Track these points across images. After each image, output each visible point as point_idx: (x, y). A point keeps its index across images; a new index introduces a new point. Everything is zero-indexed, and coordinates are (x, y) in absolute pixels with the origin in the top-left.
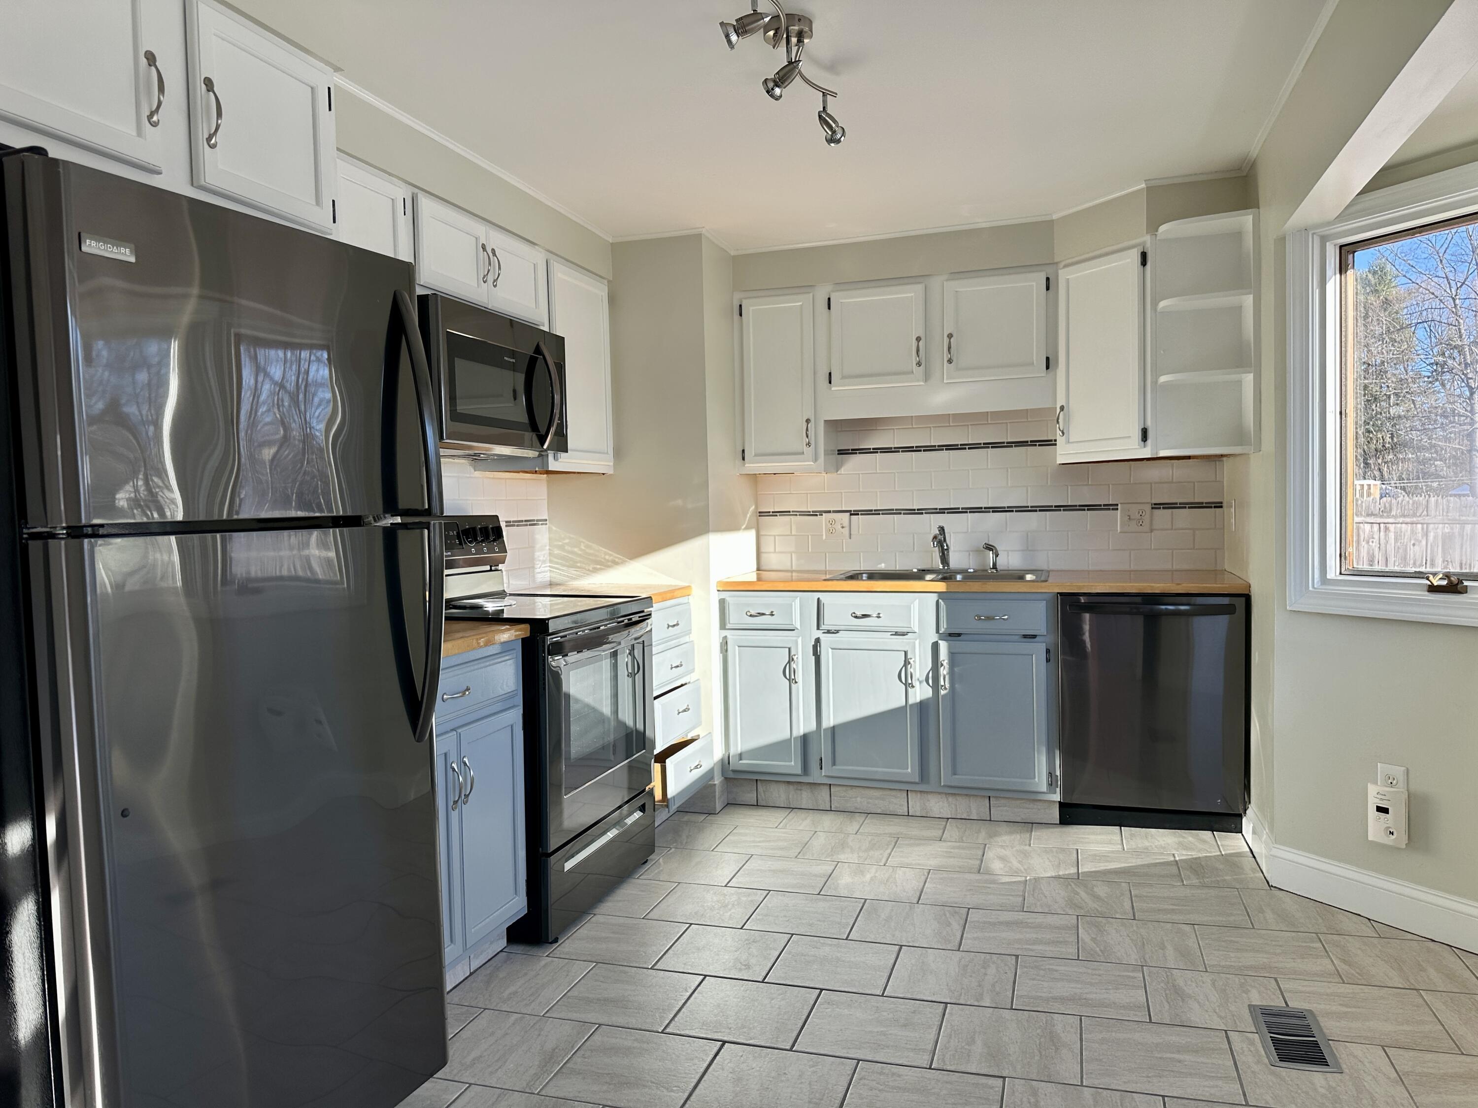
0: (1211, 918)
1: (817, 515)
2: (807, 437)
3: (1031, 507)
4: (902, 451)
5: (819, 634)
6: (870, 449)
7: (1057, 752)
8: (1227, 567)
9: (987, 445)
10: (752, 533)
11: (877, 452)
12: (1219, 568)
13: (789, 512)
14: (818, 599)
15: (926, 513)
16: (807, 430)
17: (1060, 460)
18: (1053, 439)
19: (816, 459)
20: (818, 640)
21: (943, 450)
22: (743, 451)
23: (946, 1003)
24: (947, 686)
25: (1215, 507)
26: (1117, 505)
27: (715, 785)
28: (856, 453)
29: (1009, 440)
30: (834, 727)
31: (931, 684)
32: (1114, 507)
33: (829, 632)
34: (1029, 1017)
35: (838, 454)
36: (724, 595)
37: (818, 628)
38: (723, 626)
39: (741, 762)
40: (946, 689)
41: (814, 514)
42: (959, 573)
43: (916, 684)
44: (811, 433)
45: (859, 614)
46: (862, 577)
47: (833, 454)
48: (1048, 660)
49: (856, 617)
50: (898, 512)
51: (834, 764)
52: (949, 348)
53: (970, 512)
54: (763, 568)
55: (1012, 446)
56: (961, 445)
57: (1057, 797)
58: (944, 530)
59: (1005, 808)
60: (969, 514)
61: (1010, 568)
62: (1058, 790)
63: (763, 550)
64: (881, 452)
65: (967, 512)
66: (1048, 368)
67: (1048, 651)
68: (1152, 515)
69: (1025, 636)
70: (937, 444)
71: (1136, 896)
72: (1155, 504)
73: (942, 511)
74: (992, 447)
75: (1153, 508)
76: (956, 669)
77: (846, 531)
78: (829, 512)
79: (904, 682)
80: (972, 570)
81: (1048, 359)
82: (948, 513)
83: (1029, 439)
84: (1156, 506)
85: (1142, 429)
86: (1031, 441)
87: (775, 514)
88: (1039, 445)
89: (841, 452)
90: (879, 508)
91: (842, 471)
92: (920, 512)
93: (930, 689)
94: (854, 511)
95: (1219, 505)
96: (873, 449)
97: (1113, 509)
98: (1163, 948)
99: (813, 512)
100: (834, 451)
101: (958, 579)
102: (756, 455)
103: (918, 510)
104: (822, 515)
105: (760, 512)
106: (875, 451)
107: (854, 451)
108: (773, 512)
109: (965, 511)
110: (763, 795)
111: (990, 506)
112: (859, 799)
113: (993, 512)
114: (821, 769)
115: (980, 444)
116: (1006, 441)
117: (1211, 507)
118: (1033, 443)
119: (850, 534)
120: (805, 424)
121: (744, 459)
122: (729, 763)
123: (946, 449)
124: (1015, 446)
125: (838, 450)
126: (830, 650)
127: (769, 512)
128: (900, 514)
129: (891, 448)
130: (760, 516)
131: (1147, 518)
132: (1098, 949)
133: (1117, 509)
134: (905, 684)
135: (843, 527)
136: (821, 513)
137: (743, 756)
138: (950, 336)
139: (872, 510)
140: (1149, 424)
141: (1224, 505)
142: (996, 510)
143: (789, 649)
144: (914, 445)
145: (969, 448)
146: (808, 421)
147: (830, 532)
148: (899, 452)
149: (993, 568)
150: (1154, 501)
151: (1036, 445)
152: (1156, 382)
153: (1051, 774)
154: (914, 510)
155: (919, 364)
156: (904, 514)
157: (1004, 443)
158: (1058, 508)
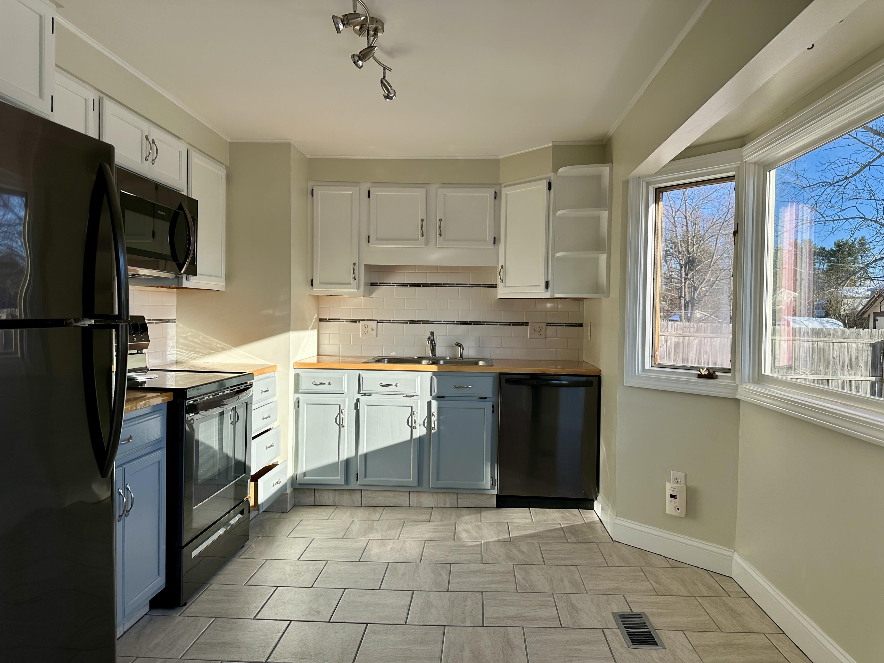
0: (586, 562)
1: (356, 322)
2: (354, 274)
3: (482, 322)
4: (409, 286)
5: (359, 396)
6: (390, 283)
7: (496, 465)
8: (584, 360)
9: (458, 285)
10: (315, 332)
11: (395, 286)
12: (580, 360)
13: (339, 319)
14: (359, 374)
15: (422, 323)
16: (354, 270)
17: (500, 296)
18: (495, 283)
19: (358, 288)
20: (358, 400)
21: (433, 286)
22: (312, 280)
23: (445, 626)
24: (436, 427)
25: (579, 326)
26: (528, 323)
27: (287, 493)
28: (382, 286)
29: (471, 283)
30: (366, 454)
31: (426, 427)
32: (526, 324)
33: (365, 395)
34: (494, 631)
35: (371, 285)
36: (297, 371)
37: (359, 393)
38: (297, 391)
39: (305, 478)
40: (435, 429)
41: (355, 321)
42: (442, 360)
43: (417, 426)
44: (356, 272)
45: (384, 384)
46: (384, 361)
47: (368, 285)
48: (493, 412)
49: (383, 386)
50: (406, 322)
51: (365, 477)
52: (440, 227)
53: (448, 324)
54: (320, 354)
55: (472, 287)
56: (444, 284)
57: (495, 492)
58: (433, 334)
59: (466, 500)
60: (448, 325)
61: (470, 357)
62: (496, 487)
63: (321, 342)
64: (397, 286)
65: (446, 324)
66: (494, 243)
67: (493, 406)
68: (546, 329)
69: (481, 398)
70: (430, 283)
71: (543, 550)
72: (548, 323)
73: (432, 322)
74: (461, 287)
75: (546, 325)
76: (441, 417)
77: (374, 332)
78: (364, 320)
79: (410, 425)
80: (448, 358)
81: (495, 238)
82: (435, 324)
83: (482, 283)
84: (548, 324)
85: (546, 282)
86: (483, 284)
87: (330, 320)
88: (487, 287)
89: (373, 284)
90: (395, 319)
91: (373, 295)
92: (419, 322)
93: (426, 430)
94: (380, 320)
95: (581, 325)
96: (392, 283)
97: (526, 325)
98: (562, 581)
99: (354, 320)
100: (368, 283)
101: (441, 364)
102: (320, 283)
103: (418, 321)
104: (360, 322)
105: (320, 319)
106: (394, 284)
107: (381, 284)
108: (328, 319)
109: (445, 323)
110: (318, 498)
111: (459, 320)
112: (379, 498)
113: (461, 324)
114: (357, 480)
115: (455, 284)
116: (469, 283)
117: (577, 326)
118: (484, 285)
119: (377, 334)
120: (352, 267)
121: (312, 285)
122: (297, 479)
123: (435, 286)
124: (474, 287)
125: (371, 283)
126: (366, 406)
127: (326, 319)
128: (408, 323)
129: (403, 284)
130: (320, 321)
131: (543, 331)
132: (527, 585)
133: (528, 325)
134: (411, 427)
135: (372, 330)
136: (359, 321)
137: (306, 475)
138: (441, 220)
139: (390, 320)
140: (550, 279)
141: (584, 325)
142: (462, 323)
143: (340, 405)
144: (417, 283)
145: (448, 286)
146: (354, 264)
147: (365, 333)
148: (407, 286)
149: (461, 357)
150: (547, 322)
151: (485, 287)
152: (554, 256)
153: (492, 478)
154: (416, 321)
155: (422, 235)
156: (410, 323)
157: (468, 284)
158: (496, 323)
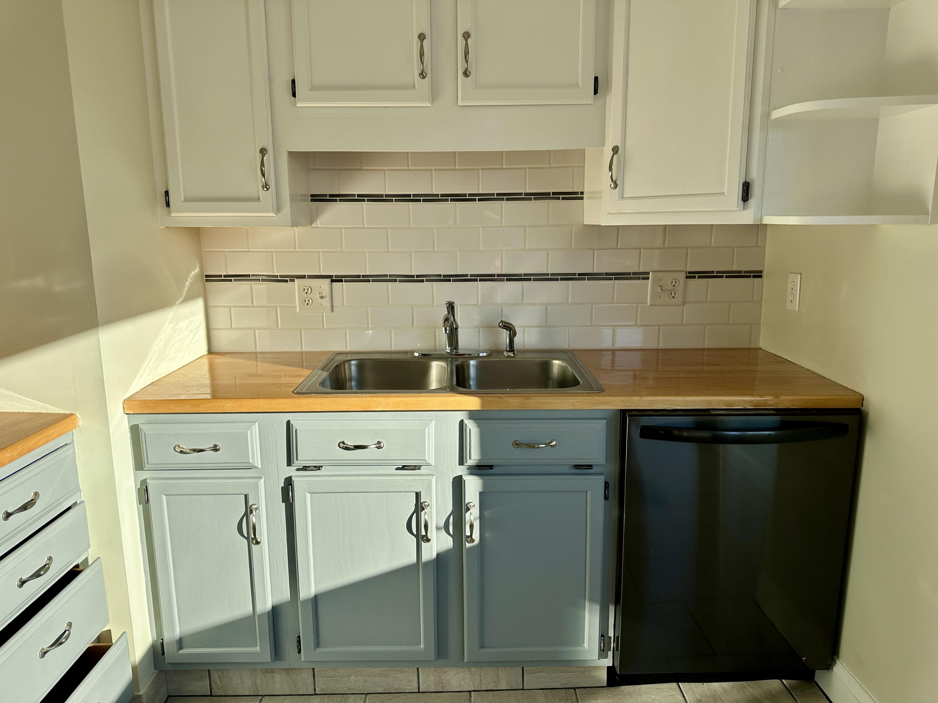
1: (287, 281)
2: (263, 175)
3: (552, 274)
4: (396, 201)
5: (291, 471)
6: (354, 195)
8: (762, 345)
9: (501, 197)
10: (199, 304)
11: (364, 201)
12: (753, 346)
13: (249, 276)
14: (288, 423)
15: (427, 281)
16: (262, 164)
17: (588, 221)
18: (579, 191)
19: (278, 209)
20: (289, 482)
21: (447, 200)
22: (167, 193)
24: (476, 536)
25: (754, 277)
26: (648, 273)
28: (336, 201)
29: (528, 191)
30: (316, 597)
31: (452, 533)
32: (644, 276)
33: (305, 468)
35: (312, 200)
36: (139, 420)
37: (289, 463)
38: (139, 465)
39: (181, 652)
40: (473, 541)
41: (283, 279)
42: (473, 358)
43: (432, 533)
44: (269, 169)
45: (350, 443)
46: (350, 366)
47: (304, 200)
48: (606, 498)
49: (347, 448)
50: (393, 279)
51: (318, 645)
52: (466, 53)
53: (481, 280)
54: (215, 349)
55: (531, 199)
56: (470, 195)
58: (453, 308)
60: (480, 283)
61: (526, 348)
63: (213, 325)
64: (368, 201)
65: (476, 280)
66: (596, 92)
67: (606, 483)
68: (685, 285)
69: (577, 467)
70: (440, 193)
72: (690, 273)
73: (447, 278)
74: (507, 199)
75: (687, 277)
76: (486, 513)
77: (326, 302)
78: (303, 277)
79: (415, 532)
80: (485, 354)
81: (596, 79)
82: (454, 281)
83: (551, 191)
84: (691, 275)
85: (744, 184)
86: (554, 193)
87: (228, 278)
88: (563, 199)
89: (316, 198)
90: (368, 274)
91: (318, 223)
92: (419, 279)
93: (450, 540)
94: (336, 276)
95: (758, 275)
96: (359, 196)
97: (643, 279)
99: (281, 276)
100: (305, 195)
102: (186, 200)
103: (417, 276)
104: (294, 281)
105: (207, 276)
106: (361, 198)
107: (333, 198)
108: (225, 276)
109: (474, 278)
111: (504, 272)
113: (507, 280)
114: (299, 652)
115: (493, 194)
116: (523, 191)
117: (749, 277)
118: (556, 196)
119: (332, 306)
120: (259, 155)
121: (168, 204)
122: (163, 654)
123: (451, 200)
124: (535, 199)
125: (312, 196)
126: (308, 495)
127: (221, 276)
128: (396, 281)
129: (382, 196)
130: (207, 281)
131: (680, 289)
133: (648, 278)
134: (417, 536)
135: (322, 297)
136: (292, 278)
137: (185, 642)
138: (466, 36)
139: (359, 276)
140: (755, 175)
141: (764, 274)
142: (511, 278)
143: (246, 496)
144: (412, 193)
145: (479, 200)
146: (263, 151)
147: (306, 302)
148: (392, 201)
149: (509, 351)
150: (689, 269)
151: (559, 198)
152: (768, 115)
153: (603, 636)
154: (413, 276)
155: (423, 75)
156: (400, 281)
157: (521, 194)
158: (582, 276)
